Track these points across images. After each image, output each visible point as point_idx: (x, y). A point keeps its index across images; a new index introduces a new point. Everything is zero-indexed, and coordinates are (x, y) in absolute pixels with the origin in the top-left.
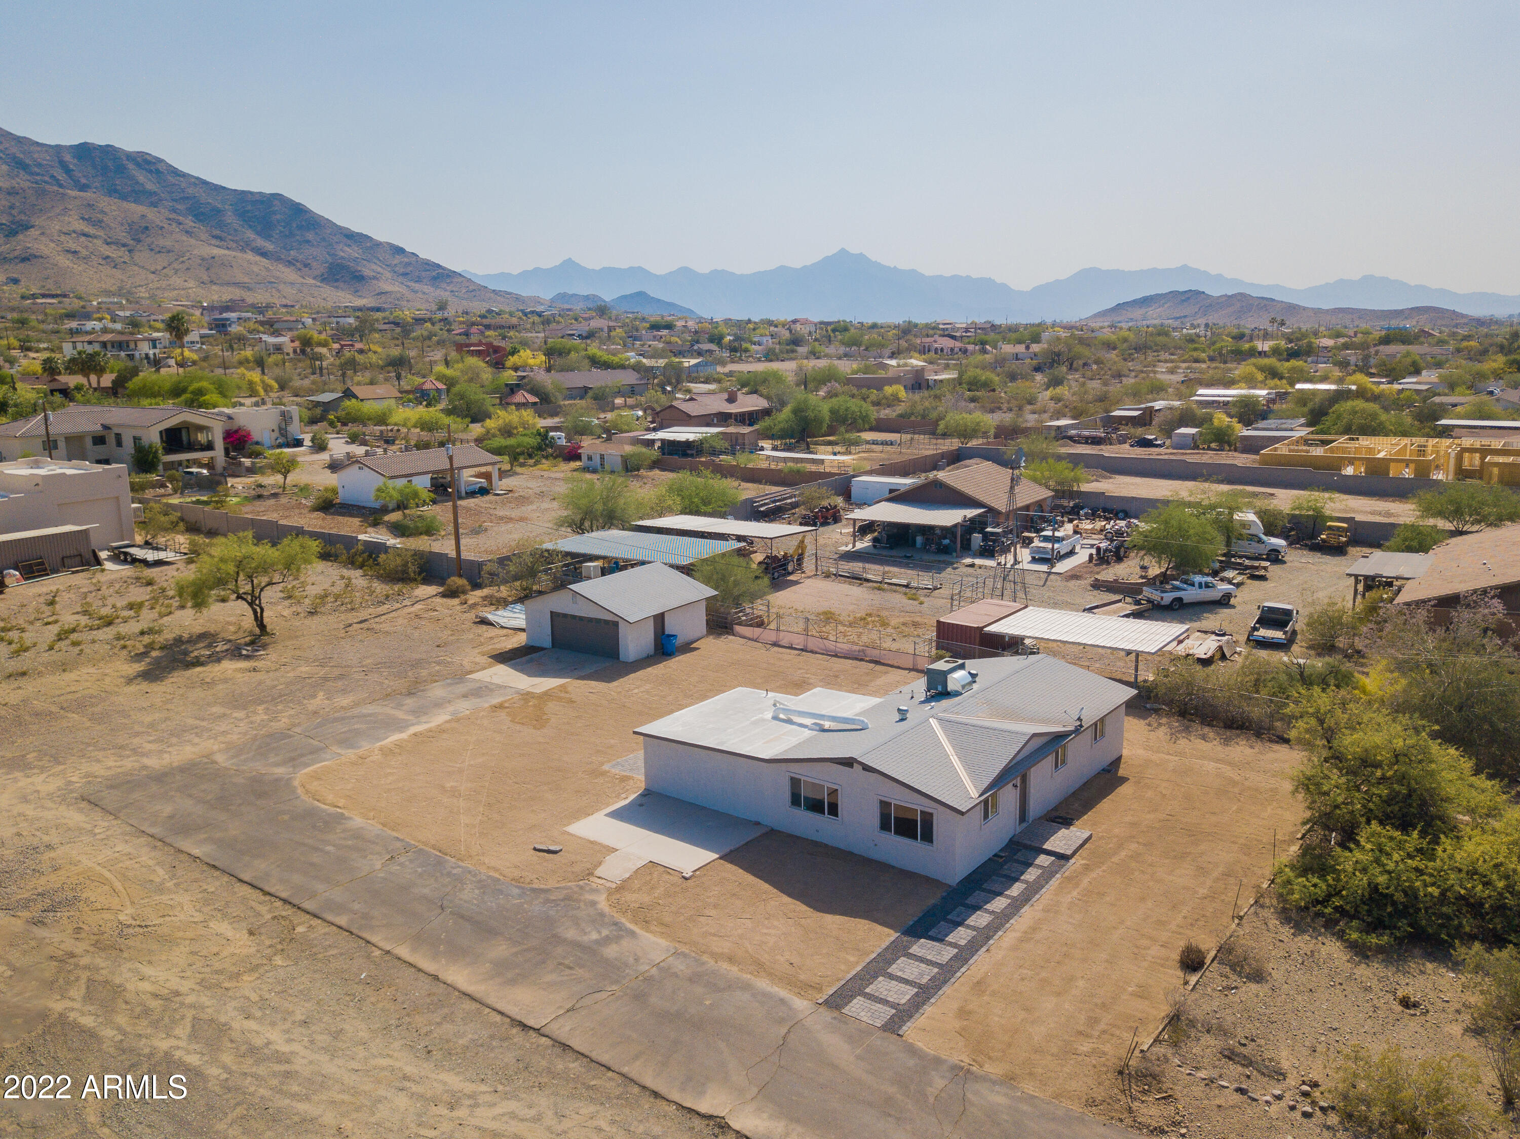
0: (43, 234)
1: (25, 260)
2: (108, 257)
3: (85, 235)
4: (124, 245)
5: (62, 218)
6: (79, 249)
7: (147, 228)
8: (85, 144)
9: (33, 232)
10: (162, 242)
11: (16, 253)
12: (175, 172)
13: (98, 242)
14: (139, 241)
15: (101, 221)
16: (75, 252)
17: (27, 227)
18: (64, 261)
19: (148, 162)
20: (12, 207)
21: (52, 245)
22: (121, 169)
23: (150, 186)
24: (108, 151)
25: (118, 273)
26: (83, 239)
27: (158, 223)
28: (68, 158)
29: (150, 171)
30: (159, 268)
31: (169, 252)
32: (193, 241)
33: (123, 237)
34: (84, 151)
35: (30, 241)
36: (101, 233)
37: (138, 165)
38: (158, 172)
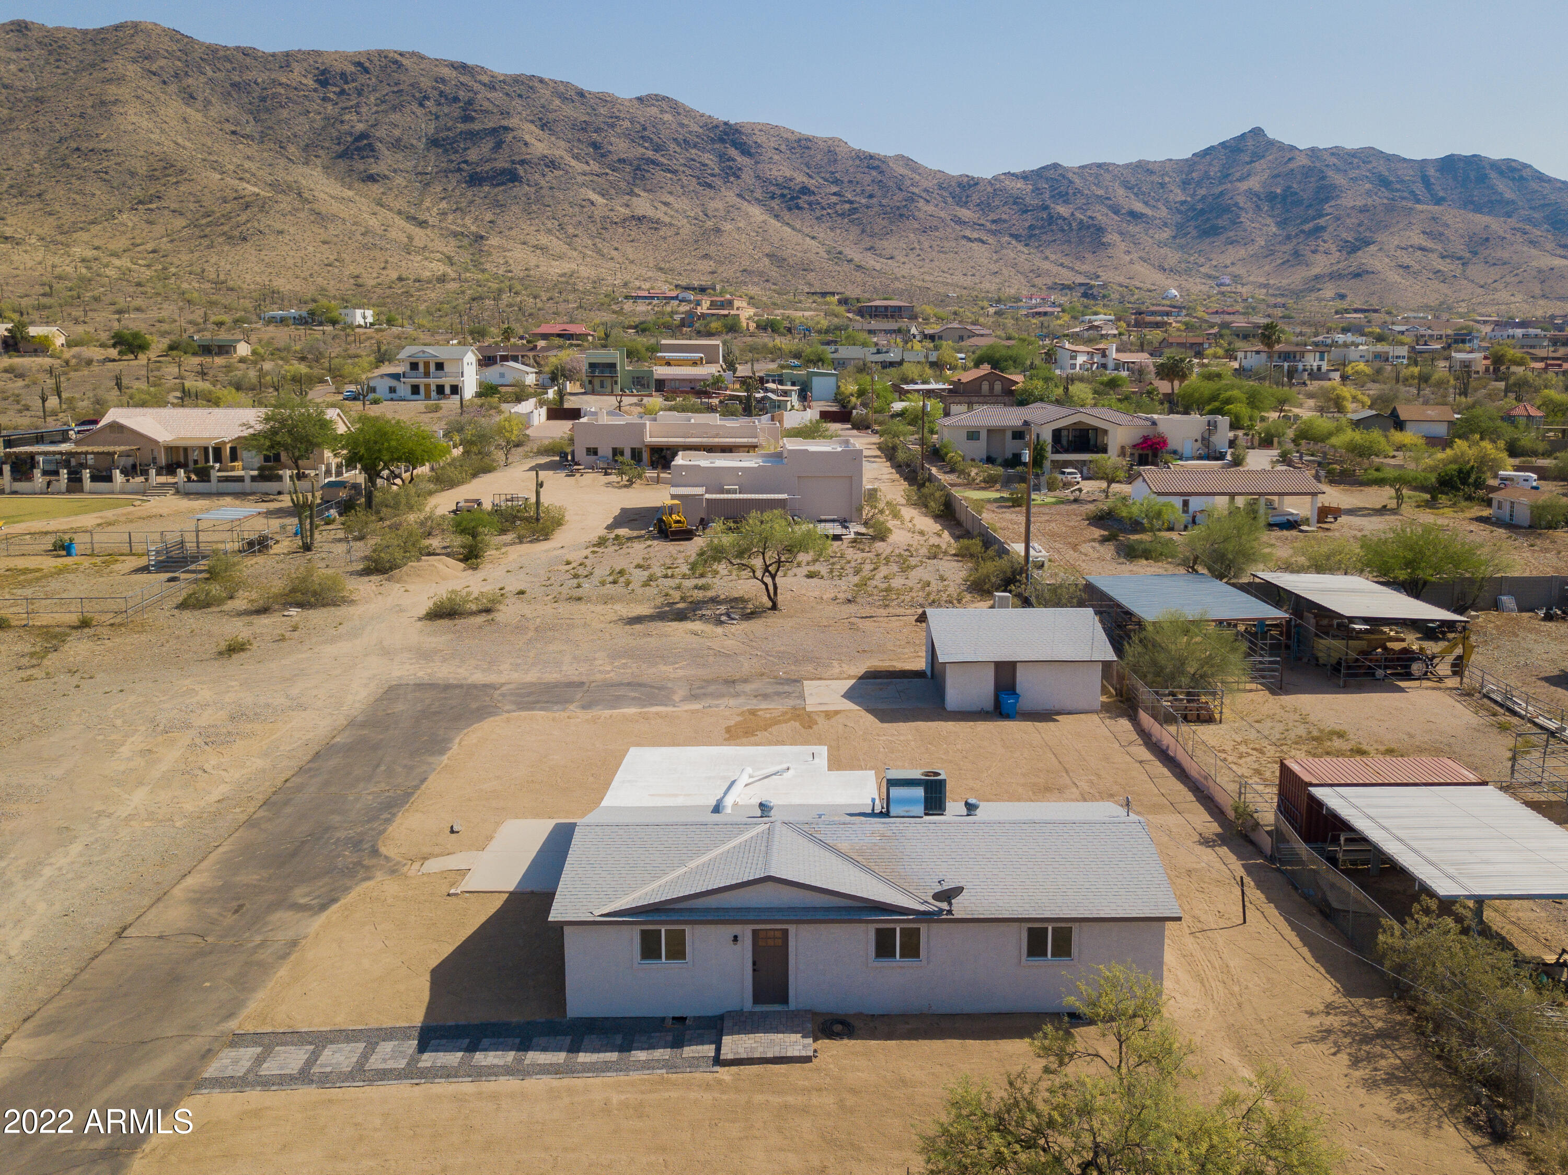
0: (1380, 249)
1: (1357, 275)
2: (1439, 271)
3: (1422, 249)
4: (1460, 258)
5: (1402, 233)
6: (1412, 263)
7: (1487, 240)
8: (1452, 155)
9: (1373, 248)
10: (1499, 254)
11: (1351, 269)
12: (1541, 178)
13: (1434, 256)
14: (1475, 253)
15: (1441, 234)
16: (1408, 267)
17: (1368, 243)
18: (1394, 276)
19: (1513, 170)
20: (1359, 225)
21: (1387, 260)
22: (1482, 178)
23: (1509, 195)
24: (1474, 162)
25: (1444, 288)
26: (1419, 252)
27: (1501, 233)
28: (1431, 172)
29: (1513, 179)
30: (1490, 281)
31: (1505, 264)
32: (1534, 252)
33: (1459, 248)
34: (1449, 164)
35: (1368, 258)
36: (1439, 247)
37: (1501, 173)
38: (1522, 178)
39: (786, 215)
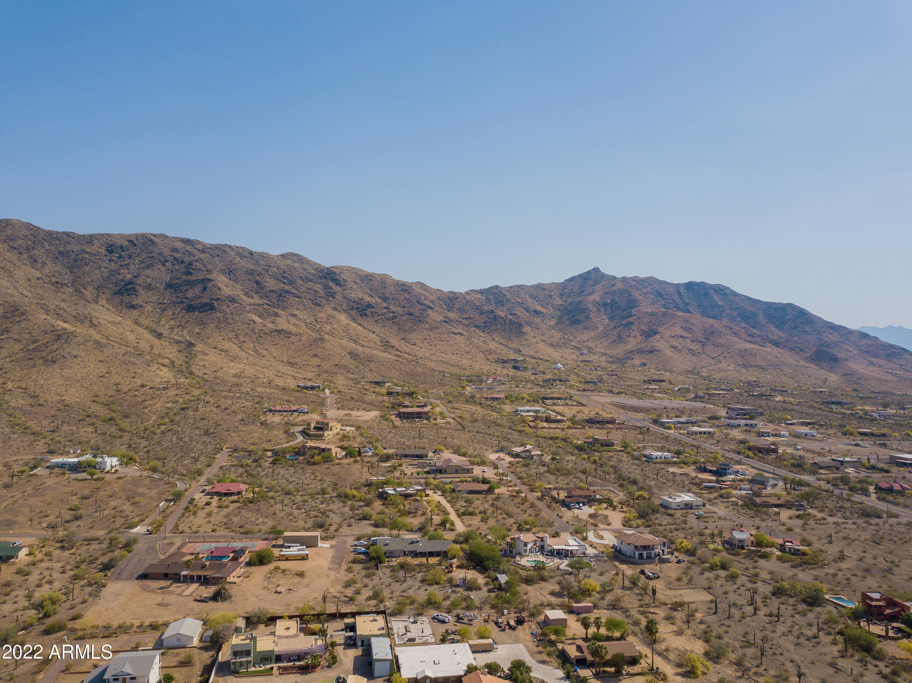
0: (662, 337)
1: (651, 352)
2: (691, 349)
3: (682, 337)
4: (700, 342)
5: (672, 328)
6: (678, 345)
7: (713, 332)
8: (691, 282)
9: (658, 337)
10: (720, 341)
11: (648, 348)
12: (735, 294)
13: (688, 341)
14: (708, 339)
15: (691, 329)
16: (675, 347)
17: (656, 333)
18: (669, 353)
19: (721, 289)
20: (650, 322)
21: (665, 343)
22: (707, 294)
23: (720, 303)
24: (702, 285)
25: (694, 359)
26: (681, 339)
27: (720, 329)
28: (682, 290)
29: (721, 294)
30: (716, 355)
31: (723, 346)
32: (736, 339)
33: (700, 337)
34: (690, 286)
35: (657, 342)
36: (690, 336)
37: (716, 291)
38: (725, 294)
39: (359, 319)
